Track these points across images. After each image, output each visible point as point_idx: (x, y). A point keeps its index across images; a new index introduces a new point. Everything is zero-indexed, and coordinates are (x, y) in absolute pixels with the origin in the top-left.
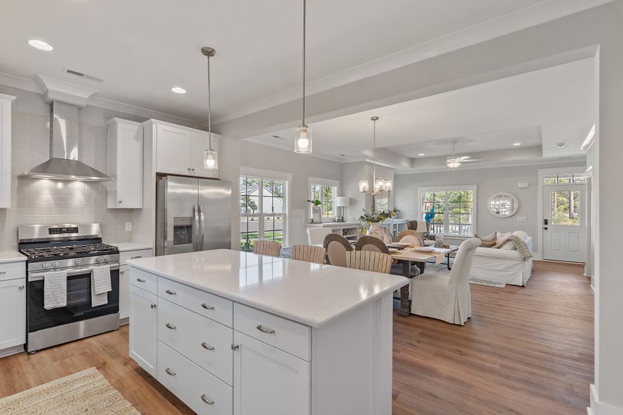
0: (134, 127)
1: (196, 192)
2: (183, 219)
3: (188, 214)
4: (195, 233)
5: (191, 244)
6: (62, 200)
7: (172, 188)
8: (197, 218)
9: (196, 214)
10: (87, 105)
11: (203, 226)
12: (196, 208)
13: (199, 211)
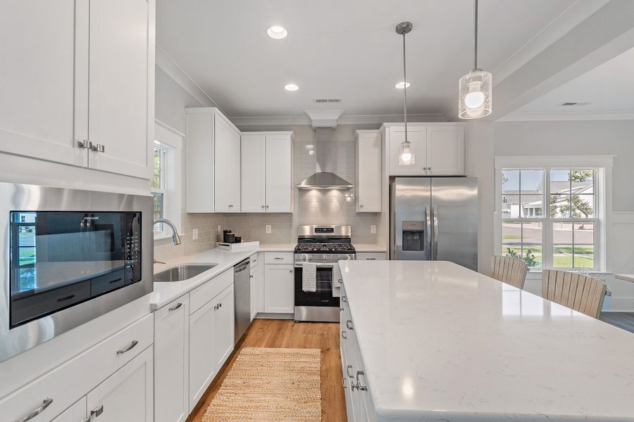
0: (373, 134)
1: (429, 194)
2: (414, 223)
3: (420, 218)
4: (428, 239)
5: (424, 251)
6: (324, 206)
7: (401, 190)
8: (429, 223)
9: (428, 218)
10: (338, 125)
11: (436, 231)
12: (428, 212)
13: (432, 216)
